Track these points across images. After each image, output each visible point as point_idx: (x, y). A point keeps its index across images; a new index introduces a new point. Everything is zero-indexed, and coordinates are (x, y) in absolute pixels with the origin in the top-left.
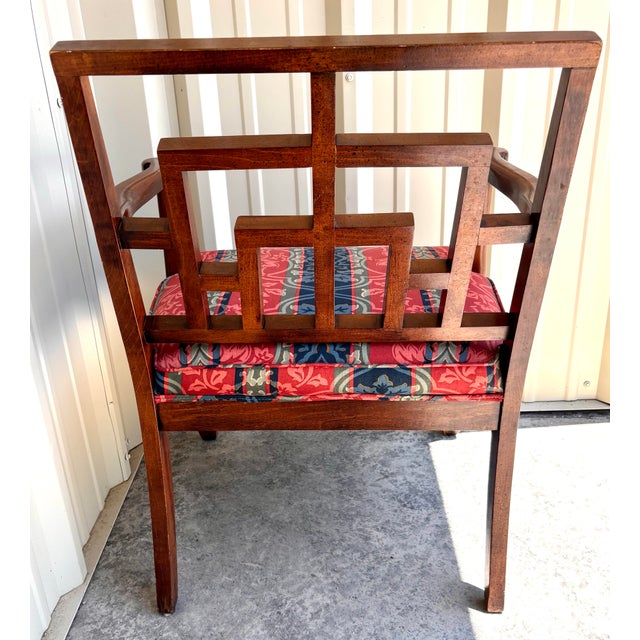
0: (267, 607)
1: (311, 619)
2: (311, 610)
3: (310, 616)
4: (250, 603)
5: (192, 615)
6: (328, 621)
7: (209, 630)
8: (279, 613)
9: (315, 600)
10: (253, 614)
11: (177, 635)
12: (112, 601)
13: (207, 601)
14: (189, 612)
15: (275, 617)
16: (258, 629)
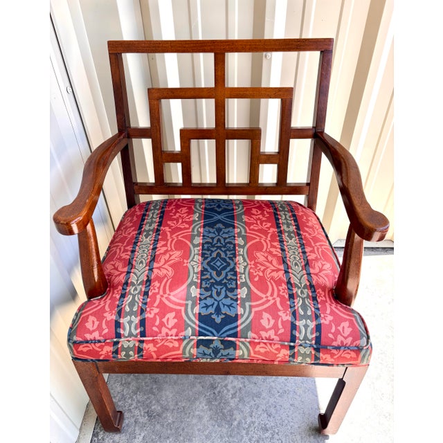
0: (208, 389)
1: (232, 398)
2: (232, 392)
3: (231, 396)
4: (198, 386)
5: (168, 393)
6: (241, 400)
7: (177, 405)
8: (214, 393)
9: (233, 384)
10: (200, 393)
11: (159, 408)
12: (123, 382)
13: (175, 383)
14: (166, 391)
15: (212, 396)
16: (203, 405)
